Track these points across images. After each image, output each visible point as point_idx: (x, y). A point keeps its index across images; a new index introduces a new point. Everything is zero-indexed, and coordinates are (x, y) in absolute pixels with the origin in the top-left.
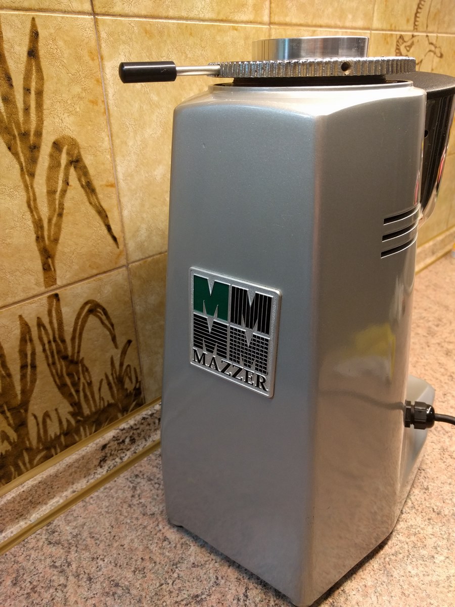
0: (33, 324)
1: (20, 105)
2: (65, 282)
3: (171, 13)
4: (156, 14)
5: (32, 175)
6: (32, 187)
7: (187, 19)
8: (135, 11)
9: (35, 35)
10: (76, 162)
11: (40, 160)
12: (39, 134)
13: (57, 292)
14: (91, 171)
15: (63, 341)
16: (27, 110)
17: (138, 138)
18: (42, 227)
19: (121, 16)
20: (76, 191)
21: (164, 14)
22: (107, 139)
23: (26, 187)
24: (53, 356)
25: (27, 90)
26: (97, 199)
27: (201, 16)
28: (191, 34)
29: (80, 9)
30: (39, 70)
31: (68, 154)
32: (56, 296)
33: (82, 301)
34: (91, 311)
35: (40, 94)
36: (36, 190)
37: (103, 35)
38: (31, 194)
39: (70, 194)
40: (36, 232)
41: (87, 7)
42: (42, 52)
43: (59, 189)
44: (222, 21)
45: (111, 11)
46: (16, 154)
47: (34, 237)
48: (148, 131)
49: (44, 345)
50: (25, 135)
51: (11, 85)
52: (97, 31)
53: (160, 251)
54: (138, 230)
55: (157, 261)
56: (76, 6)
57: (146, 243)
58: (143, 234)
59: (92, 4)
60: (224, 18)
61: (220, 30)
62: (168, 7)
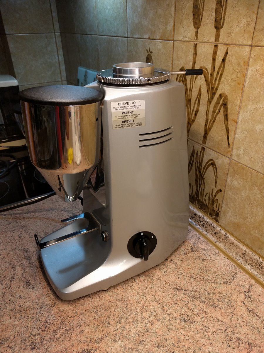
0: (196, 152)
1: (214, 78)
2: (208, 146)
5: (210, 103)
6: (209, 107)
9: (227, 53)
10: (225, 105)
11: (214, 98)
12: (217, 89)
14: (229, 111)
15: (201, 166)
16: (216, 80)
18: (208, 122)
20: (221, 117)
22: (239, 101)
23: (208, 106)
24: (197, 168)
25: (218, 73)
26: (228, 123)
30: (224, 67)
31: (223, 100)
32: (204, 148)
33: (210, 158)
34: (212, 164)
35: (221, 75)
36: (210, 108)
38: (208, 109)
39: (219, 116)
40: (206, 123)
42: (227, 60)
43: (216, 112)
46: (208, 94)
48: (260, 105)
49: (196, 162)
50: (213, 88)
51: (214, 70)
52: (250, 54)
53: (246, 165)
54: (239, 147)
55: (243, 168)
56: (245, 43)
57: (241, 156)
58: (241, 151)
59: (252, 42)
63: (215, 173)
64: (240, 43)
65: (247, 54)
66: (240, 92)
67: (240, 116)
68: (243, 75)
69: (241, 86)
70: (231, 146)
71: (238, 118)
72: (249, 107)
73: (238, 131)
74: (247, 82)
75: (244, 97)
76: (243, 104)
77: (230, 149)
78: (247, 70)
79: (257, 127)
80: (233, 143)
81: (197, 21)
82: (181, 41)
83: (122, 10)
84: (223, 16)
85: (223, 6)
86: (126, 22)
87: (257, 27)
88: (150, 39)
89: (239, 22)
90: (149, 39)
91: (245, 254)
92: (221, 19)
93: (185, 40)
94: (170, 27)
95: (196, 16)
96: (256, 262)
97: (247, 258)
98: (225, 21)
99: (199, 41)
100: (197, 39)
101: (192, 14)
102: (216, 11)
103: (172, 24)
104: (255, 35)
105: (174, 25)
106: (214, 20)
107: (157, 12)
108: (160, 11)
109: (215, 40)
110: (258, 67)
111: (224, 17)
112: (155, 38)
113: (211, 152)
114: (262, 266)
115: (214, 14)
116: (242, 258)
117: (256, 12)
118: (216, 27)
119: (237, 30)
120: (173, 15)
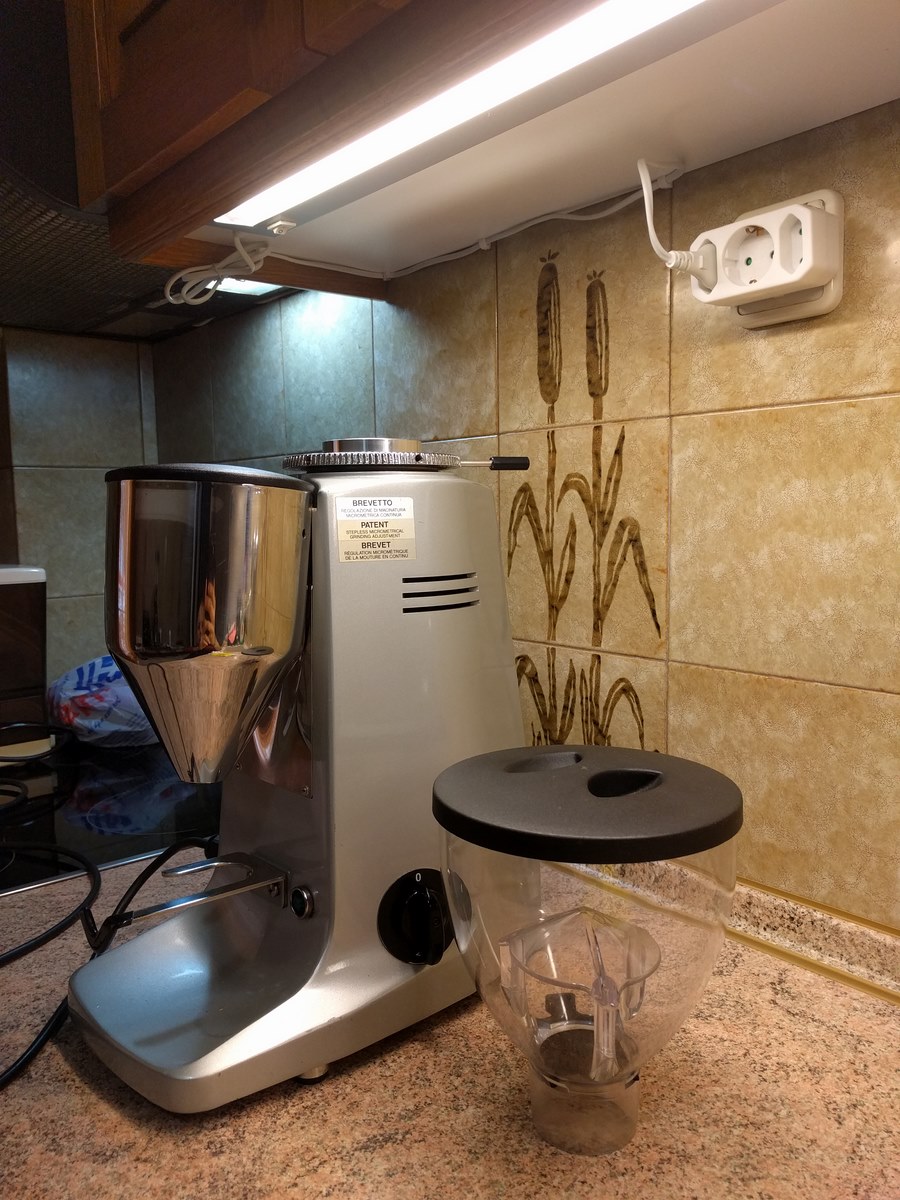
0: (578, 673)
1: (603, 490)
2: (607, 649)
3: (750, 403)
4: (732, 406)
5: (601, 545)
6: (599, 554)
7: (772, 405)
8: (709, 407)
9: (622, 438)
10: (635, 541)
11: (608, 534)
12: (611, 513)
13: (600, 654)
14: (646, 553)
15: (597, 706)
16: (606, 494)
17: (698, 528)
18: (599, 591)
19: (694, 413)
20: (630, 569)
21: (742, 404)
22: (665, 524)
23: (595, 553)
24: (587, 715)
25: (609, 479)
26: (648, 580)
27: (794, 398)
28: (776, 420)
29: (659, 414)
30: (620, 464)
31: (629, 533)
32: (599, 657)
33: (618, 676)
34: (624, 691)
35: (617, 481)
36: (601, 557)
37: (675, 432)
38: (597, 560)
39: (625, 568)
40: (595, 594)
41: (666, 411)
42: (625, 450)
43: (617, 562)
44: (828, 399)
45: (685, 411)
46: (593, 527)
47: (593, 597)
49: (582, 699)
50: (602, 513)
51: (600, 476)
52: (671, 430)
53: (707, 663)
54: (684, 627)
55: (702, 674)
56: (656, 412)
57: (691, 646)
58: (689, 634)
59: (670, 409)
60: (832, 395)
61: (824, 410)
62: (747, 397)
63: (637, 712)
64: (646, 415)
65: (665, 432)
66: (663, 507)
67: (673, 555)
68: (664, 472)
69: (664, 495)
70: (663, 630)
71: (668, 563)
72: (688, 533)
73: (674, 589)
74: (674, 485)
75: (675, 514)
76: (675, 529)
77: (663, 638)
78: (670, 460)
79: (713, 570)
80: (667, 621)
81: (549, 389)
82: (516, 431)
83: (361, 392)
84: (603, 374)
85: (601, 355)
86: (372, 414)
87: (673, 383)
89: (638, 378)
90: (436, 439)
91: (750, 903)
92: (601, 378)
93: (525, 427)
94: (487, 408)
95: (547, 380)
96: (780, 914)
97: (757, 912)
98: (610, 381)
99: (557, 424)
100: (553, 422)
101: (537, 377)
102: (588, 365)
103: (494, 401)
104: (673, 396)
105: (498, 402)
106: (586, 382)
107: (453, 384)
108: (461, 382)
109: (595, 418)
110: (690, 452)
111: (607, 374)
112: (451, 436)
113: (619, 661)
114: (797, 918)
115: (585, 371)
116: (746, 918)
117: (667, 359)
118: (592, 394)
119: (637, 393)
120: (494, 385)
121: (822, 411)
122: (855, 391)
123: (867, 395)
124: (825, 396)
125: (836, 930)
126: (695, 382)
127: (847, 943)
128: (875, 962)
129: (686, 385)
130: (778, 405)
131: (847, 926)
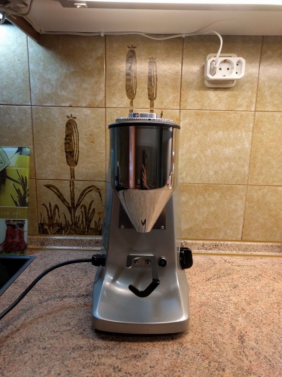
3: (207, 109)
4: (201, 109)
7: (213, 110)
8: (194, 108)
17: (188, 144)
19: (189, 110)
21: (204, 109)
27: (220, 109)
28: (215, 115)
29: (176, 108)
37: (182, 115)
41: (178, 108)
44: (230, 111)
45: (185, 109)
48: (192, 143)
52: (180, 114)
59: (180, 107)
60: (231, 110)
61: (228, 114)
62: (206, 107)
64: (171, 108)
65: (178, 114)
79: (193, 156)
81: (131, 94)
82: (115, 108)
83: (20, 81)
84: (155, 93)
85: (154, 86)
86: (29, 92)
87: (181, 99)
88: (72, 107)
89: (168, 96)
90: (70, 106)
91: (204, 245)
92: (154, 94)
93: (119, 107)
94: (101, 97)
95: (130, 91)
96: (212, 245)
97: (206, 246)
98: (157, 96)
99: (134, 107)
100: (132, 106)
101: (125, 90)
102: (148, 89)
103: (103, 95)
104: (181, 103)
105: (105, 96)
106: (147, 94)
109: (151, 107)
110: (187, 121)
111: (156, 93)
112: (79, 106)
114: (217, 245)
115: (147, 91)
117: (180, 92)
118: (150, 99)
119: (168, 101)
120: (104, 89)
121: (228, 113)
122: (237, 110)
123: (240, 111)
124: (229, 109)
125: (227, 245)
126: (189, 100)
127: (230, 247)
128: (237, 249)
129: (186, 101)
130: (215, 110)
131: (229, 243)
